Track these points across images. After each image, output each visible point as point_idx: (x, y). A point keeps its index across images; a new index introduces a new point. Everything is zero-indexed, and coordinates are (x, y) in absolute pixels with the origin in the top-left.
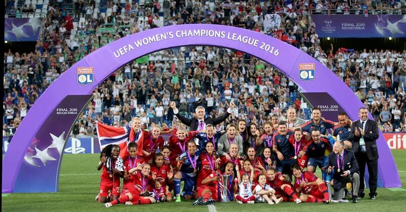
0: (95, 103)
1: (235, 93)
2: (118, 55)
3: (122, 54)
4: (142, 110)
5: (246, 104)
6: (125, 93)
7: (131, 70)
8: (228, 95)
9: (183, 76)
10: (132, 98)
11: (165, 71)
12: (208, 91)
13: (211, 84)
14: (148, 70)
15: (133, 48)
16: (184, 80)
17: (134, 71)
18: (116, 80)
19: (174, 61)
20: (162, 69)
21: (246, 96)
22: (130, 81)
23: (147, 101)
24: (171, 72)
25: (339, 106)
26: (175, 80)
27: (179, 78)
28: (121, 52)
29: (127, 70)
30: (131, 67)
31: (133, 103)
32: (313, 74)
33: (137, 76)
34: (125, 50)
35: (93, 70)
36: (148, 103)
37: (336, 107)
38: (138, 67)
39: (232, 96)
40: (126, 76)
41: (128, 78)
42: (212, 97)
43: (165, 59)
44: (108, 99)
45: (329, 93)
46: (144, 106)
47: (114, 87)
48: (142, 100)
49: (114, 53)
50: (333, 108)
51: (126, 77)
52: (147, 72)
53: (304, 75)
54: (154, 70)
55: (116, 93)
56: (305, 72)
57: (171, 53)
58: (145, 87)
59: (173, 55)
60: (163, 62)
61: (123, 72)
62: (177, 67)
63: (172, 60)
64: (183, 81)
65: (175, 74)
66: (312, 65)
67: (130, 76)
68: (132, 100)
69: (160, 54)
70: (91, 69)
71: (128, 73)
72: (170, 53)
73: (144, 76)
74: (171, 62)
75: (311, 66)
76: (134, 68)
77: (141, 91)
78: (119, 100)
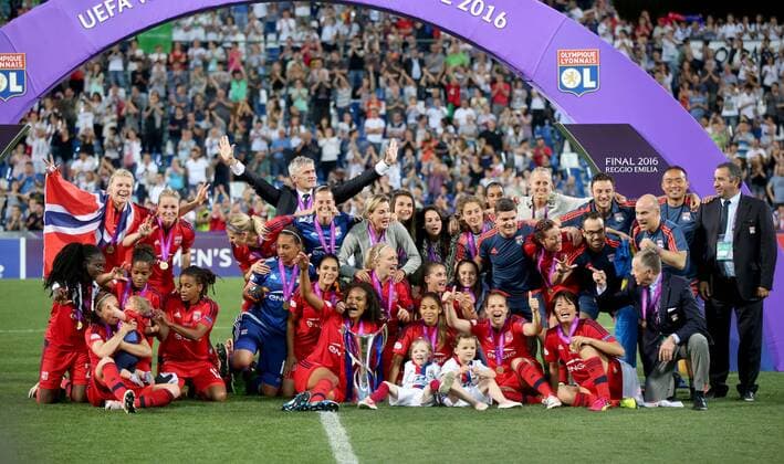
0: (31, 148)
1: (393, 126)
2: (90, 21)
3: (101, 19)
4: (153, 167)
5: (420, 155)
6: (109, 123)
7: (125, 65)
8: (374, 132)
9: (259, 81)
10: (128, 137)
11: (212, 67)
12: (324, 122)
13: (332, 104)
14: (169, 65)
15: (130, 6)
16: (263, 93)
17: (133, 66)
18: (86, 89)
19: (236, 43)
20: (206, 64)
21: (421, 135)
22: (122, 92)
23: (165, 145)
24: (226, 70)
25: (660, 158)
26: (239, 91)
27: (249, 87)
28: (98, 14)
29: (116, 65)
30: (125, 56)
31: (130, 149)
32: (593, 77)
33: (141, 81)
34: (110, 9)
35: (27, 59)
36: (169, 149)
37: (654, 161)
38: (143, 58)
39: (385, 135)
40: (112, 79)
41: (118, 84)
42: (334, 135)
43: (212, 37)
44: (66, 138)
45: (634, 126)
46: (159, 158)
47: (81, 107)
48: (152, 144)
49: (81, 17)
50: (646, 165)
51: (113, 82)
52: (168, 70)
53: (570, 79)
54: (186, 65)
55: (85, 122)
56: (575, 71)
57: (229, 21)
58: (163, 109)
59: (235, 27)
60: (205, 45)
61: (104, 69)
62: (244, 58)
63: (233, 39)
64: (258, 95)
65: (237, 75)
66: (593, 54)
67: (121, 79)
68: (127, 141)
69: (200, 25)
70: (19, 58)
71: (116, 73)
72: (225, 23)
73: (158, 80)
74: (229, 45)
75: (590, 56)
76: (134, 59)
77: (151, 118)
78: (94, 142)
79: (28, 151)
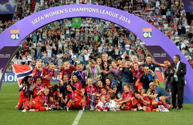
1: (132, 46)
2: (34, 22)
3: (37, 22)
4: (75, 56)
5: (138, 53)
6: (65, 45)
7: (70, 32)
8: (127, 48)
9: (101, 36)
10: (69, 49)
11: (90, 32)
12: (116, 45)
13: (119, 41)
14: (80, 32)
15: (43, 19)
16: (102, 39)
17: (72, 33)
18: (61, 38)
19: (96, 27)
20: (89, 32)
21: (139, 48)
22: (69, 39)
23: (79, 51)
24: (93, 33)
26: (96, 38)
27: (99, 37)
28: (36, 21)
29: (68, 32)
30: (70, 30)
31: (70, 52)
32: (151, 35)
33: (73, 36)
34: (39, 19)
35: (20, 31)
36: (80, 52)
37: (165, 54)
38: (75, 30)
39: (130, 49)
40: (67, 35)
41: (68, 37)
42: (118, 49)
43: (90, 26)
44: (56, 49)
46: (77, 54)
47: (59, 42)
48: (75, 50)
49: (32, 21)
50: (163, 55)
51: (67, 36)
52: (80, 33)
54: (84, 32)
55: (60, 46)
57: (94, 22)
58: (78, 43)
59: (96, 23)
60: (89, 28)
61: (65, 33)
62: (98, 30)
63: (95, 26)
64: (101, 39)
65: (96, 35)
67: (69, 36)
68: (69, 50)
69: (87, 23)
70: (18, 31)
71: (68, 34)
72: (93, 22)
73: (78, 36)
74: (94, 27)
75: (150, 30)
76: (72, 31)
77: (75, 45)
78: (62, 50)
79: (47, 52)
